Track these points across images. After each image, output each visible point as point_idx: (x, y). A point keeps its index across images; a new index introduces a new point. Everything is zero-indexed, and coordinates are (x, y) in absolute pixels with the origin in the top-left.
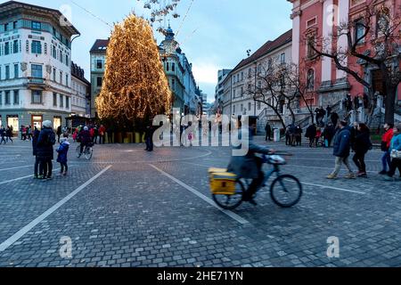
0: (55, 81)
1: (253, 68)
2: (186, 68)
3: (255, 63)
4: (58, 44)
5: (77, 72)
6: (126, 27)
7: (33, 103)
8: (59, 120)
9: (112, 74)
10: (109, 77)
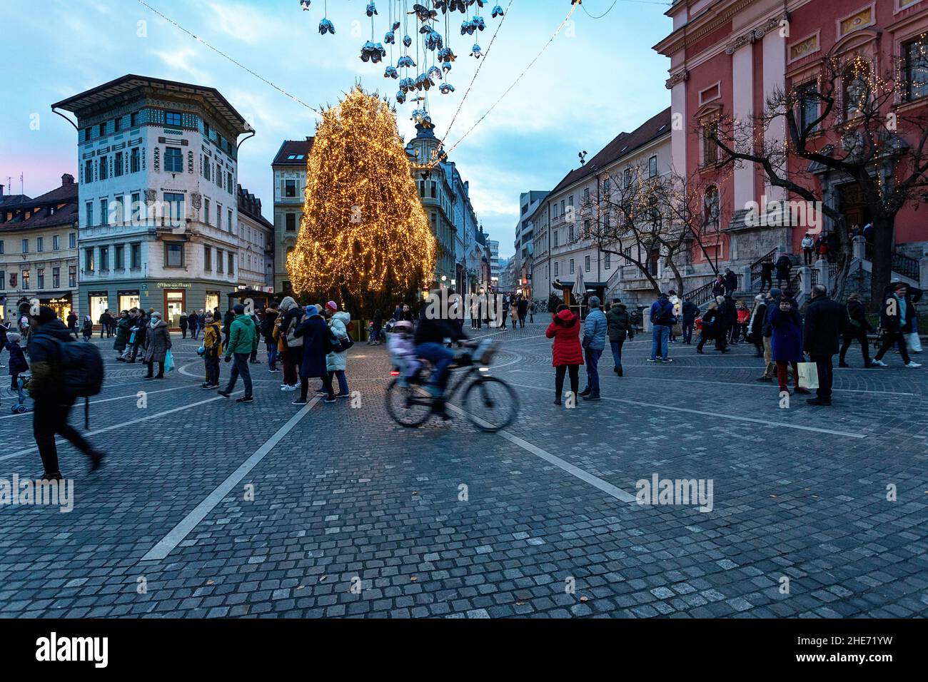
0: (207, 224)
1: (593, 187)
2: (459, 192)
3: (598, 177)
4: (214, 152)
5: (248, 205)
6: (346, 115)
7: (167, 266)
8: (216, 297)
9: (319, 206)
10: (314, 213)
